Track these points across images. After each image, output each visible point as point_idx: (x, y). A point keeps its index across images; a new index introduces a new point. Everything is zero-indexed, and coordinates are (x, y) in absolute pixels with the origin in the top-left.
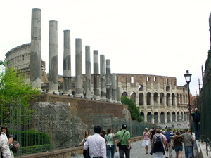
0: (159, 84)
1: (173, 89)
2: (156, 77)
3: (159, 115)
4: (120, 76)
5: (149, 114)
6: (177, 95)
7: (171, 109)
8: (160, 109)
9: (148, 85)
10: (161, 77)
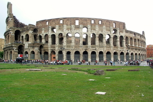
0: (104, 26)
1: (121, 31)
2: (102, 20)
3: (105, 54)
4: (66, 20)
5: (93, 53)
6: (127, 38)
7: (119, 49)
8: (105, 49)
9: (93, 27)
10: (108, 21)
